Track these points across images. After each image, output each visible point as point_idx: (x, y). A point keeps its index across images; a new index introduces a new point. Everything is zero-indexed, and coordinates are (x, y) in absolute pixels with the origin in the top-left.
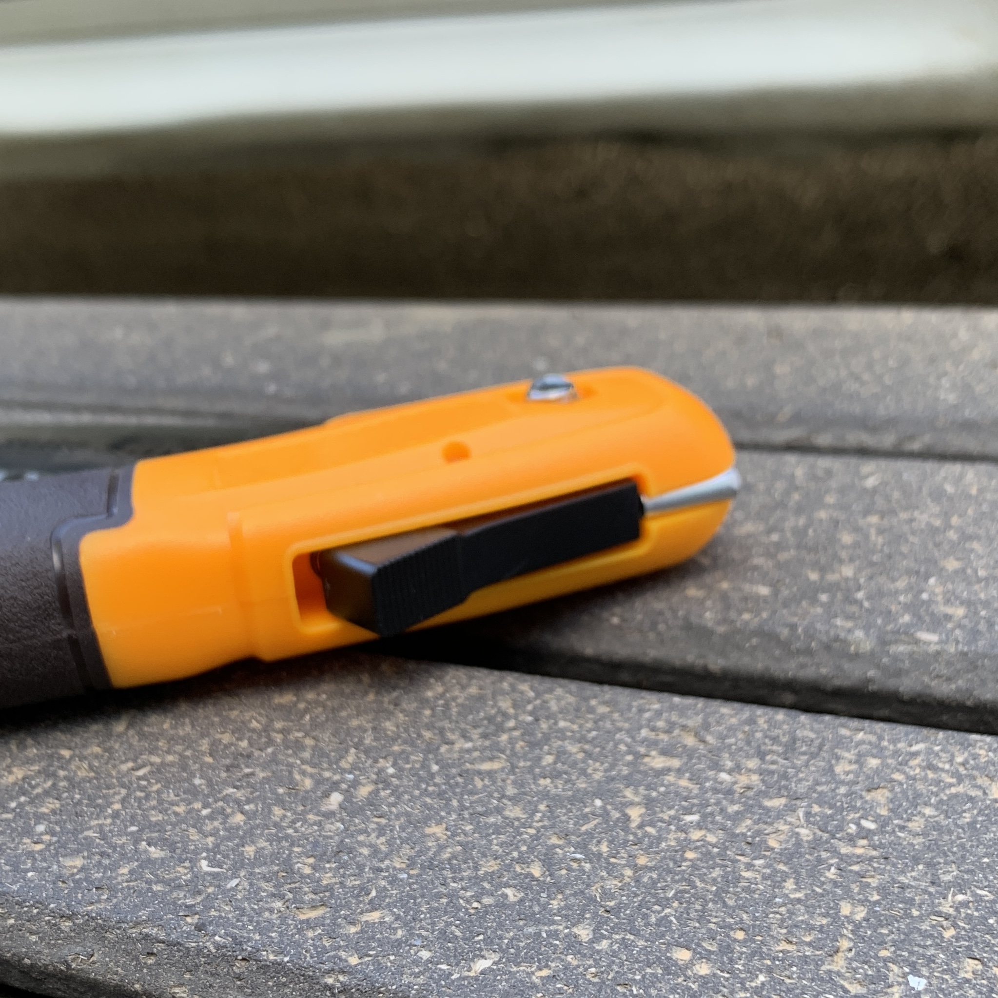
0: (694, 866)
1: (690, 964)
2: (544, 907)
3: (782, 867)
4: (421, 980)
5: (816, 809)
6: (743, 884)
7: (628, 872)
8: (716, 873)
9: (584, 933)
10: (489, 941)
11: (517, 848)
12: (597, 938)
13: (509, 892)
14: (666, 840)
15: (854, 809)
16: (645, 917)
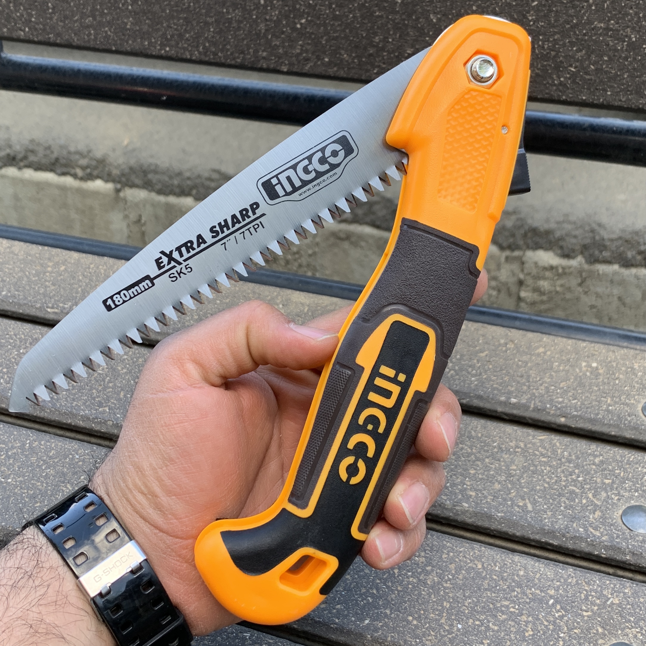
0: (411, 590)
1: (412, 621)
2: (378, 603)
3: (431, 590)
4: (354, 626)
5: (438, 571)
6: (422, 596)
7: (396, 592)
8: (416, 592)
9: (388, 612)
10: (367, 615)
11: (369, 584)
12: (391, 613)
13: (369, 598)
14: (404, 581)
15: (447, 571)
16: (401, 607)
